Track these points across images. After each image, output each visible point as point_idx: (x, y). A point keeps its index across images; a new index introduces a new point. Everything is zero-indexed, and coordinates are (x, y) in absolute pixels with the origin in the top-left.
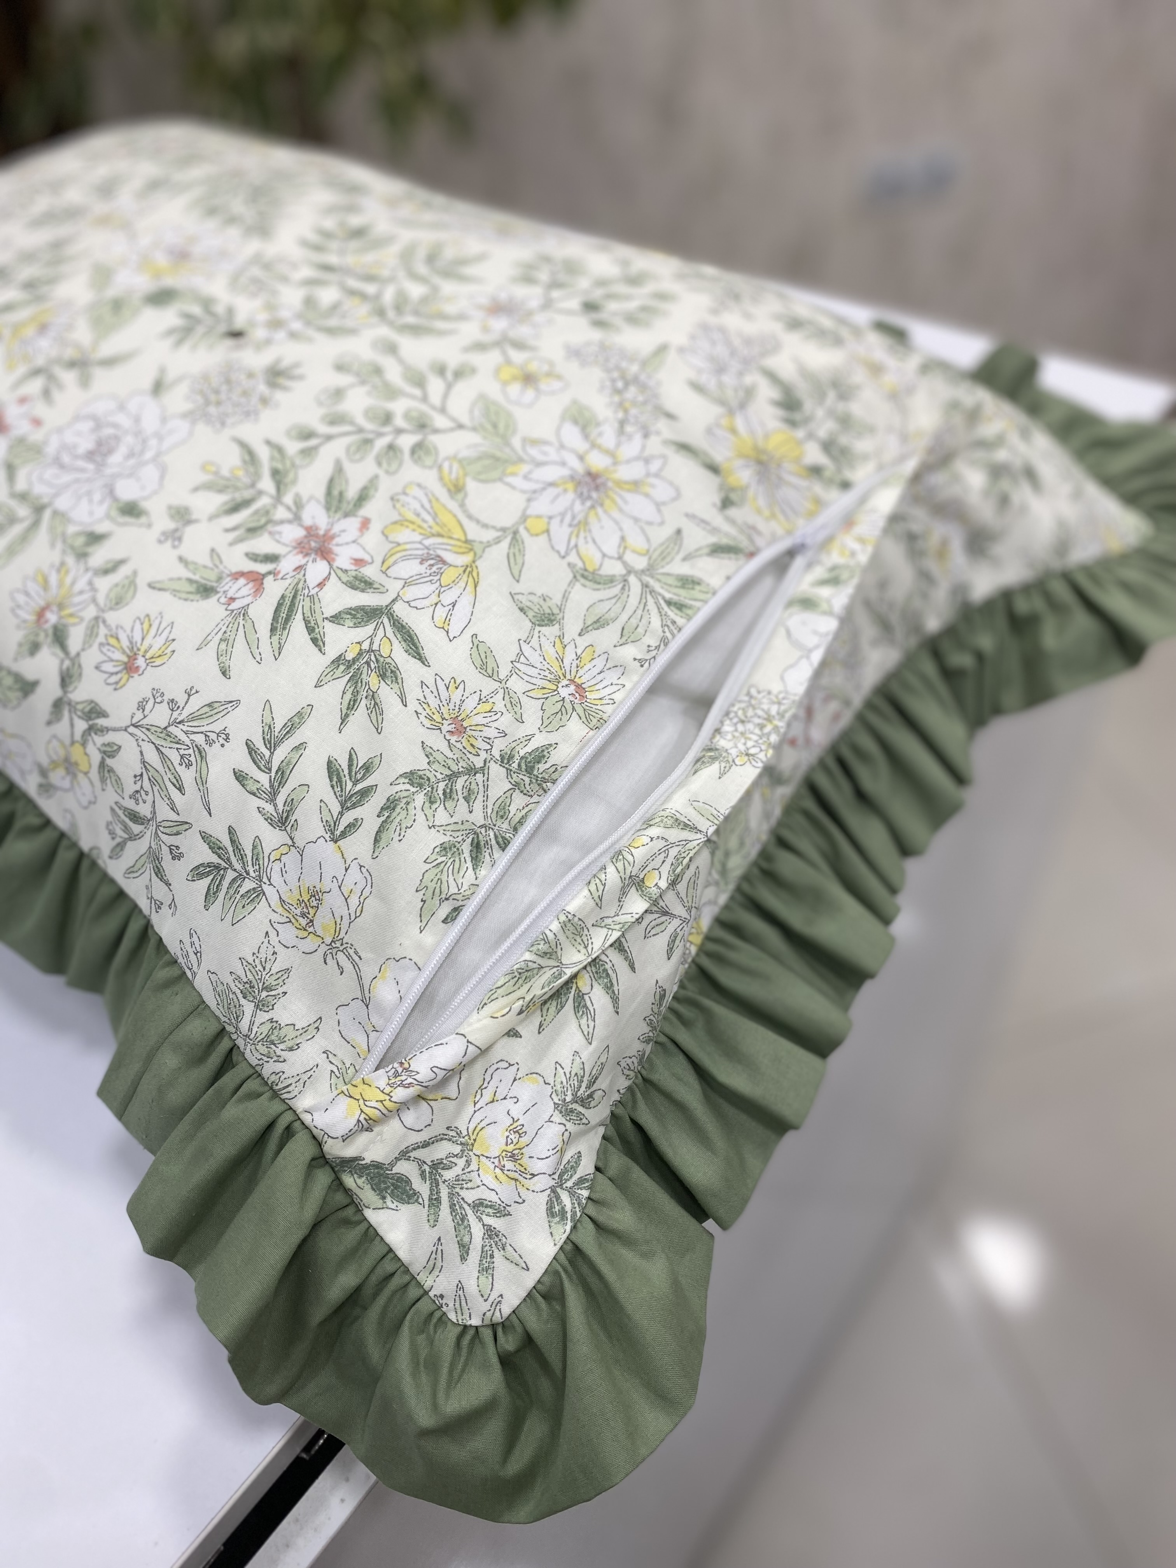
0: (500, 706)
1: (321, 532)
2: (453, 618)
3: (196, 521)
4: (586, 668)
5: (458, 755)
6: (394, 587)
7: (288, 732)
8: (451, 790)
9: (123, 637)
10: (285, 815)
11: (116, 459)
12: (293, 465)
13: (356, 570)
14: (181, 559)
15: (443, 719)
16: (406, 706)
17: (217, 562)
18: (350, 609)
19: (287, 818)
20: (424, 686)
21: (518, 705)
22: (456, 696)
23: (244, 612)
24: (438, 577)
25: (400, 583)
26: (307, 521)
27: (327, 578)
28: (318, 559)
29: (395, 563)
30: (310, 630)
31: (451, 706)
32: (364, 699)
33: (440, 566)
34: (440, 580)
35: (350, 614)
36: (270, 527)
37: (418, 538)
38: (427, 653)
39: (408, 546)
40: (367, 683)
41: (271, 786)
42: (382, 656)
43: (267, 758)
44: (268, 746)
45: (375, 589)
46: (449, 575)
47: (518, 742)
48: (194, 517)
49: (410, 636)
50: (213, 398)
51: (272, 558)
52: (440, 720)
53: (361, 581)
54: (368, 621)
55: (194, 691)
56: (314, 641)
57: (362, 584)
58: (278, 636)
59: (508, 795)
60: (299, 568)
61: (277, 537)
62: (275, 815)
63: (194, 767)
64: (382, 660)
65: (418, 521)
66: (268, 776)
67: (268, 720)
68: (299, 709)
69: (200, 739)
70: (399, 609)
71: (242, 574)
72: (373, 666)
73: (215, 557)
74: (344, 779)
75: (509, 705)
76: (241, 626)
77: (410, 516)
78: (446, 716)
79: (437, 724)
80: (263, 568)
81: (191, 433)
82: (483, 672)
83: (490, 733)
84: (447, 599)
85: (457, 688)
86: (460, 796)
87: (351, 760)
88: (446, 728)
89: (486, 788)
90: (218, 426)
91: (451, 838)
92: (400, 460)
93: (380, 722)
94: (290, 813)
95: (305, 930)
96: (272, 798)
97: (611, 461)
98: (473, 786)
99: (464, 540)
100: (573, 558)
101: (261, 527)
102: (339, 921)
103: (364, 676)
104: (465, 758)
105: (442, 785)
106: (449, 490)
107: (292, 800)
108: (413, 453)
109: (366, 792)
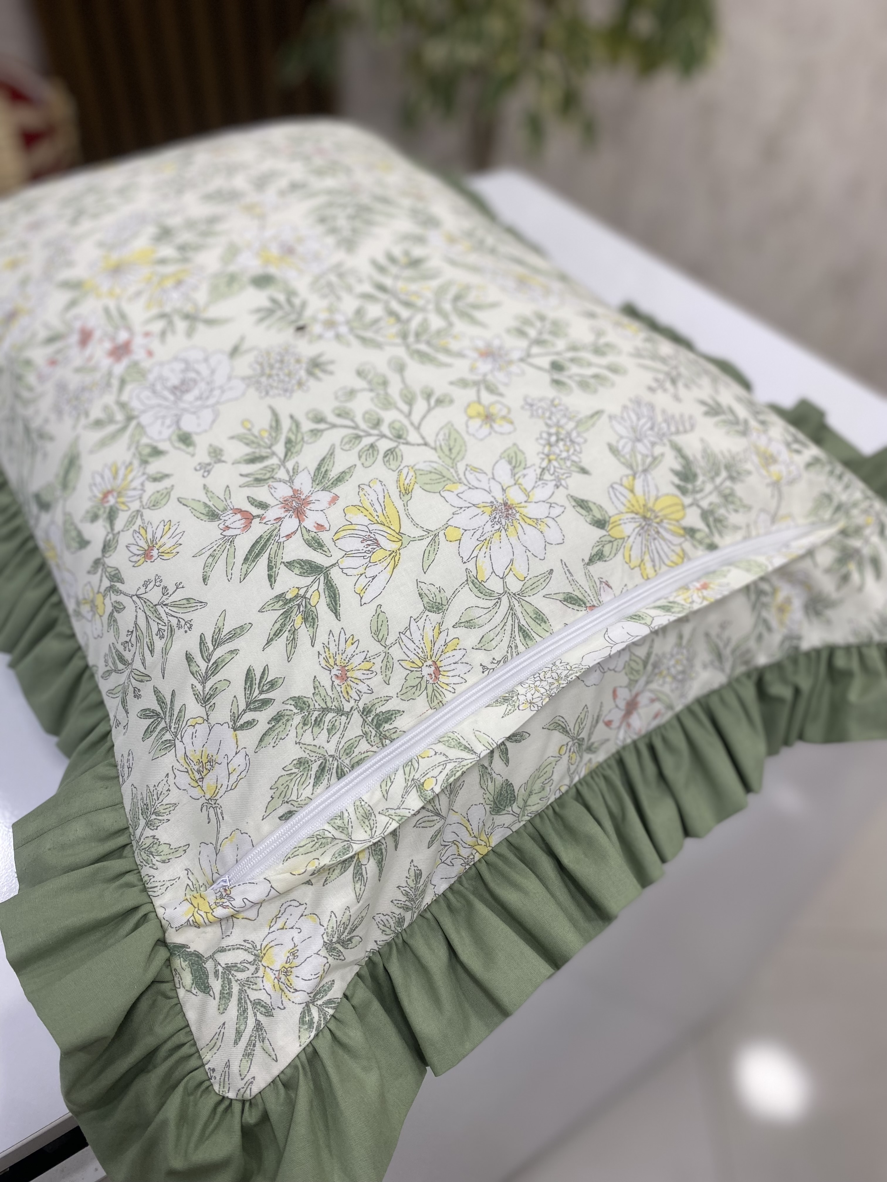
0: (377, 668)
1: (303, 497)
2: (369, 588)
3: (224, 462)
4: (447, 655)
5: (335, 695)
6: (337, 554)
7: (230, 638)
8: (321, 719)
9: (150, 530)
10: (208, 697)
11: (189, 397)
12: (303, 439)
13: (315, 532)
14: (205, 486)
15: (335, 664)
16: (313, 646)
17: (227, 498)
18: (301, 560)
19: (209, 699)
20: (331, 635)
21: (391, 670)
22: (350, 650)
23: (231, 540)
24: (370, 555)
25: (342, 553)
26: (297, 486)
27: (294, 533)
28: (293, 516)
29: (344, 537)
30: (270, 568)
31: (344, 657)
32: (287, 631)
33: (375, 547)
34: (370, 557)
35: (300, 564)
36: (270, 482)
37: (367, 522)
38: (342, 610)
39: (357, 527)
40: (294, 621)
41: (206, 673)
42: (310, 604)
43: (210, 651)
44: (214, 643)
45: (323, 551)
46: (379, 554)
47: (380, 699)
48: (223, 458)
49: (335, 594)
50: (267, 371)
51: (263, 506)
52: (333, 664)
53: (316, 541)
54: (310, 574)
55: (181, 586)
56: (270, 577)
57: (316, 544)
58: (247, 565)
59: (358, 739)
60: (279, 519)
61: (272, 491)
62: (202, 694)
63: (164, 640)
64: (309, 606)
65: (371, 509)
66: (207, 664)
67: (220, 624)
68: (243, 624)
69: (174, 621)
70: (334, 572)
71: (240, 511)
72: (301, 609)
73: (227, 492)
74: (254, 687)
75: (384, 668)
76: (227, 549)
77: (367, 504)
78: (338, 663)
79: (330, 667)
80: (255, 511)
81: (244, 394)
82: (375, 637)
83: (363, 687)
84: (370, 572)
85: (352, 644)
86: (326, 727)
87: (263, 673)
88: (334, 671)
89: (345, 728)
90: (264, 393)
91: (308, 756)
92: (374, 459)
93: (292, 653)
94: (212, 696)
95: (196, 782)
96: (204, 680)
97: (525, 499)
98: (337, 724)
99: (398, 532)
100: (471, 566)
101: (265, 480)
102: (219, 786)
103: (293, 614)
104: (339, 700)
105: (316, 714)
106: (400, 491)
107: (217, 688)
108: (385, 456)
109: (266, 702)
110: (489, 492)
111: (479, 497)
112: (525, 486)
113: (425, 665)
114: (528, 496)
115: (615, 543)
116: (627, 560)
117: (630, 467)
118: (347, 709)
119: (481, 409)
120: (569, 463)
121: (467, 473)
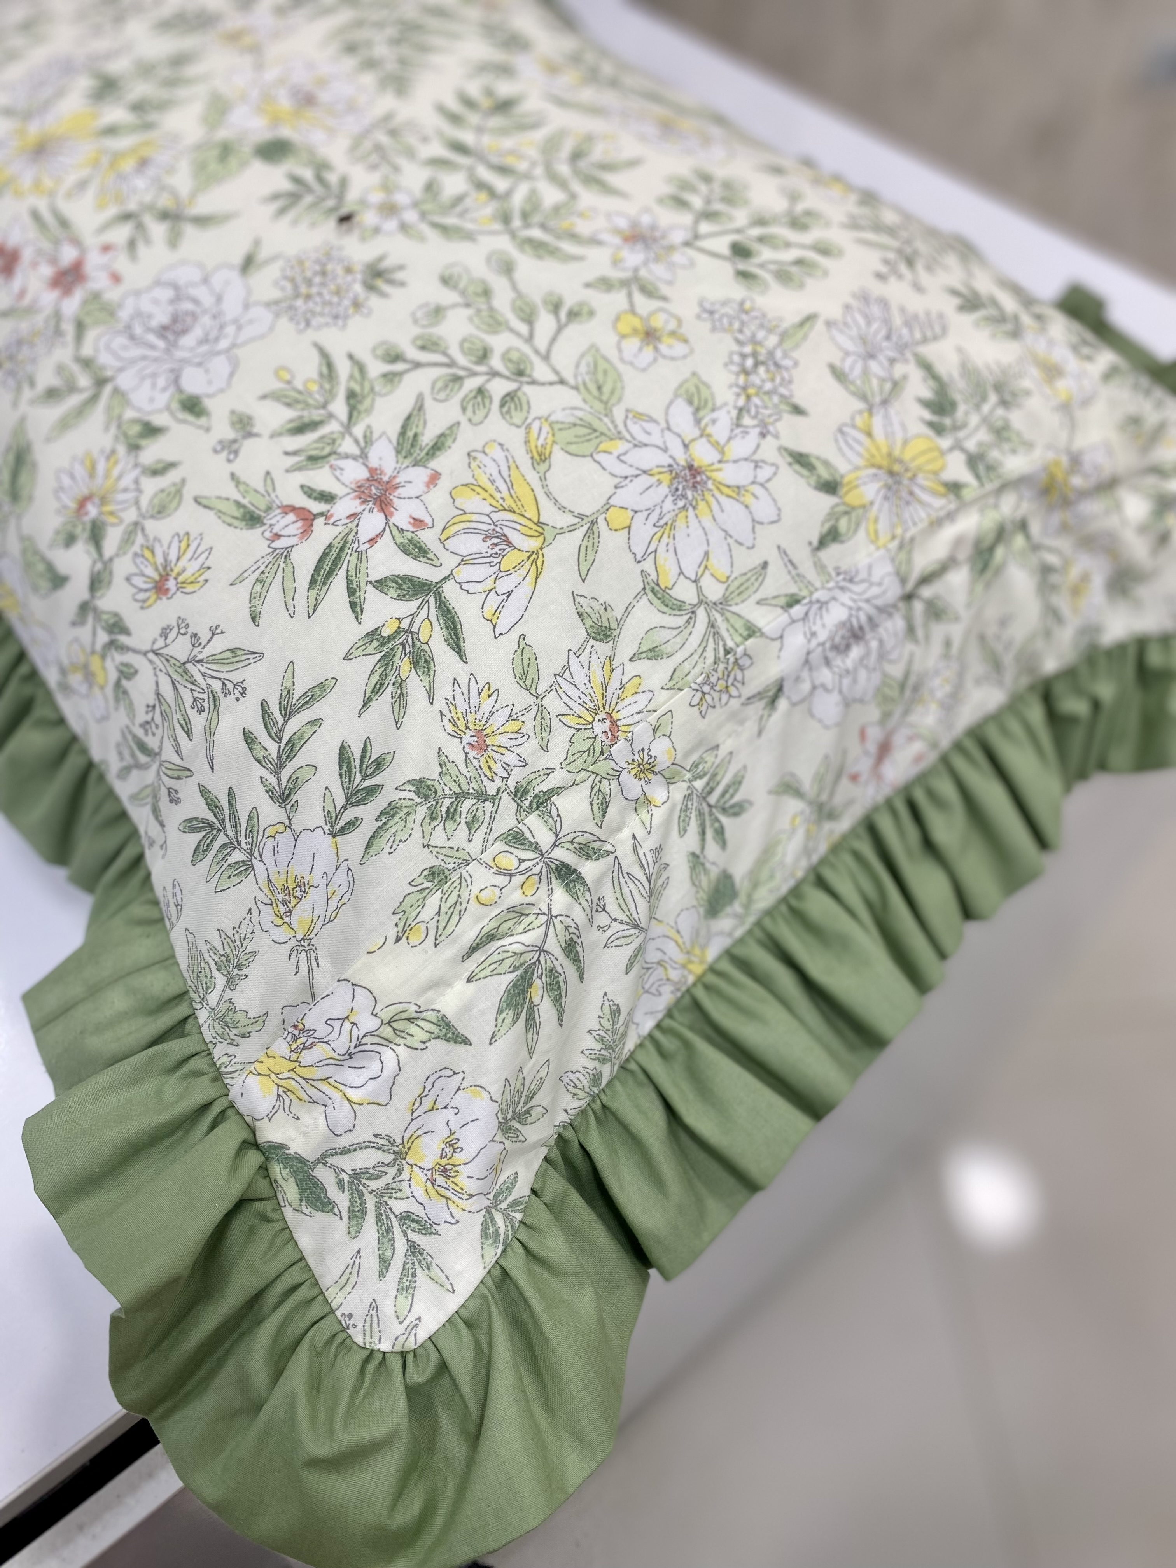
0: (529, 727)
1: (386, 478)
2: (504, 610)
3: (257, 435)
4: (626, 702)
5: (473, 774)
6: (449, 562)
7: (306, 703)
8: (456, 810)
9: (159, 551)
10: (287, 792)
11: (187, 341)
12: (372, 389)
13: (413, 532)
14: (233, 476)
15: (467, 728)
16: (432, 703)
17: (270, 490)
18: (398, 576)
19: (288, 796)
20: (456, 685)
21: (548, 730)
22: (487, 705)
23: (286, 554)
24: (498, 560)
25: (457, 559)
26: (374, 462)
27: (380, 535)
28: (375, 510)
29: (456, 534)
30: (351, 592)
31: (479, 717)
32: (391, 684)
33: (504, 547)
34: (500, 563)
35: (396, 583)
36: (332, 460)
37: (488, 509)
38: (468, 646)
39: (474, 517)
40: (398, 668)
41: (279, 757)
42: (419, 640)
43: (280, 725)
44: (283, 712)
45: (429, 559)
46: (512, 559)
47: (537, 774)
48: (256, 429)
49: (454, 623)
50: (303, 290)
51: (327, 497)
52: (463, 728)
53: (415, 546)
54: (413, 596)
55: (219, 631)
56: (353, 605)
57: (417, 550)
58: (316, 591)
60: (354, 516)
61: (338, 473)
62: (277, 788)
63: (205, 715)
64: (418, 644)
65: (491, 489)
67: (288, 684)
68: (322, 680)
69: (217, 686)
70: (450, 590)
71: (293, 509)
72: (408, 650)
73: (269, 482)
74: (354, 770)
75: (538, 729)
76: (281, 570)
77: (484, 481)
78: (471, 726)
79: (459, 732)
80: (316, 507)
81: (272, 328)
82: (521, 682)
83: (511, 759)
84: (504, 586)
85: (489, 696)
86: (463, 821)
87: (364, 750)
88: (467, 739)
89: (492, 820)
90: (302, 325)
91: (442, 864)
92: (486, 411)
93: (402, 715)
94: (292, 791)
95: (282, 918)
96: (277, 770)
97: (717, 457)
98: (480, 813)
99: (536, 521)
100: (648, 565)
101: (323, 457)
102: (315, 919)
103: (396, 659)
104: (479, 779)
105: (447, 802)
106: (532, 458)
107: (297, 778)
108: (503, 404)
109: (372, 791)
110: (665, 450)
111: (650, 458)
112: (716, 437)
113: (597, 718)
114: (722, 452)
115: (854, 515)
116: (873, 536)
117: (863, 397)
118: (492, 791)
119: (637, 323)
120: (776, 399)
121: (629, 423)
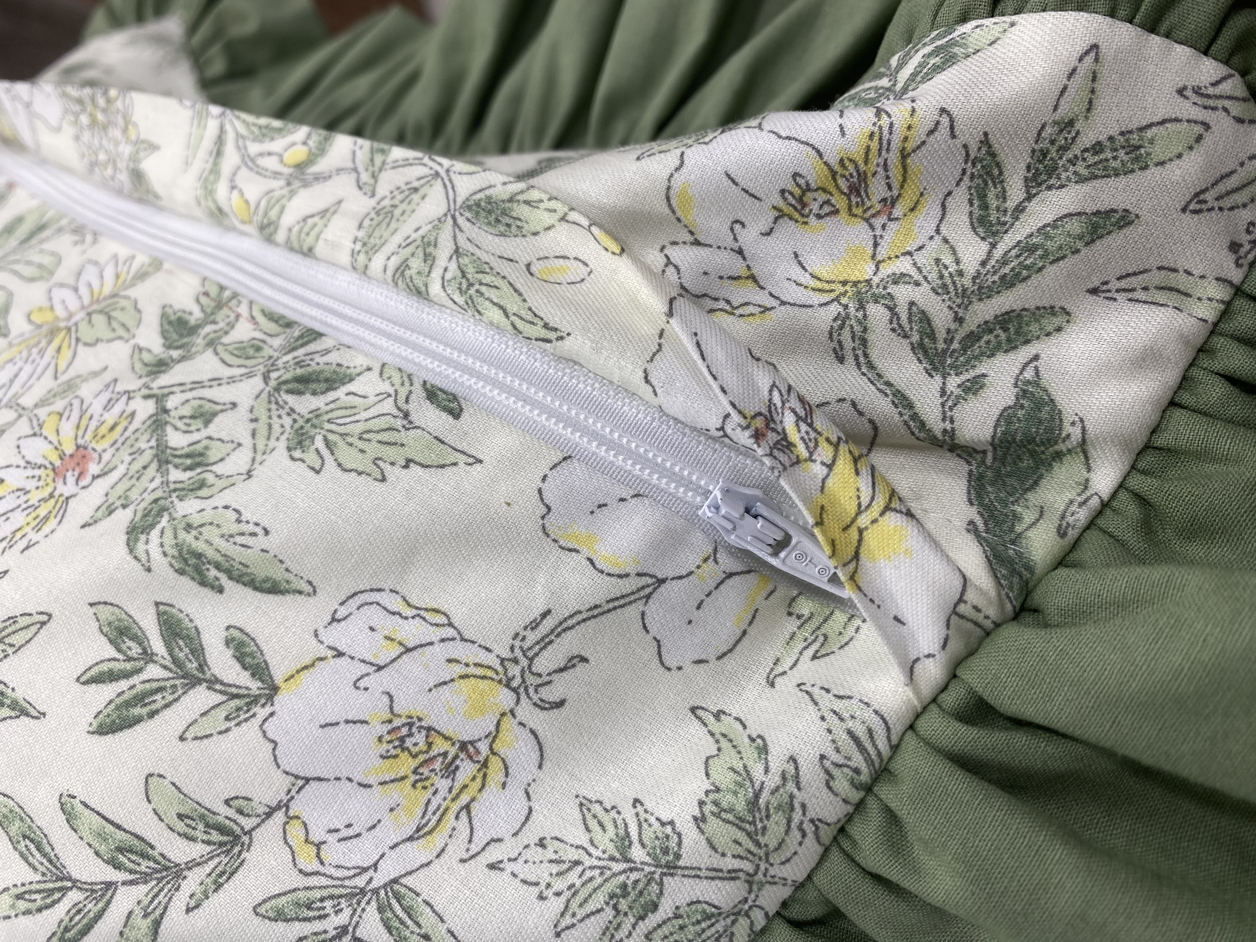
7: (39, 848)
41: (145, 878)
66: (122, 890)
74: (140, 688)
95: (485, 764)
98: (186, 411)
102: (459, 669)
